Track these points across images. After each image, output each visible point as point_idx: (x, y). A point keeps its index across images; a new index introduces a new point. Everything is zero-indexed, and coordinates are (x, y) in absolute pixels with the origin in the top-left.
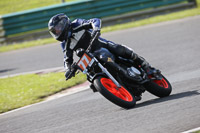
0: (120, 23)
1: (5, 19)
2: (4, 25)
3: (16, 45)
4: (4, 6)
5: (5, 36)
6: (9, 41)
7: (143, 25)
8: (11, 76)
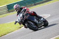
0: (41, 4)
1: (7, 6)
2: (7, 7)
3: (11, 13)
4: (7, 2)
5: (8, 11)
6: (9, 12)
7: (48, 3)
8: (11, 22)
